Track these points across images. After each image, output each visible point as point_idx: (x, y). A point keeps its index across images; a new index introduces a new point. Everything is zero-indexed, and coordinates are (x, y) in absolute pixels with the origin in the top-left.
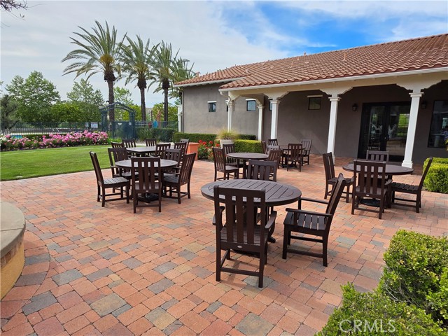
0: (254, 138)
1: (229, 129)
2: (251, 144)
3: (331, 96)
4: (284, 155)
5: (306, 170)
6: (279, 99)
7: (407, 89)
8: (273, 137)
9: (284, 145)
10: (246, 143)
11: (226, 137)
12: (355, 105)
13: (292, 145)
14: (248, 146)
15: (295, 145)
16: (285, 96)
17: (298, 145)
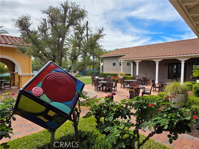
0: (130, 75)
1: (122, 72)
2: (130, 77)
3: (156, 62)
4: (141, 81)
5: (148, 85)
6: (139, 62)
7: (180, 60)
8: (137, 75)
9: (141, 77)
10: (128, 77)
11: (121, 75)
12: (166, 64)
13: (144, 77)
14: (129, 78)
15: (145, 78)
16: (141, 62)
17: (146, 78)
